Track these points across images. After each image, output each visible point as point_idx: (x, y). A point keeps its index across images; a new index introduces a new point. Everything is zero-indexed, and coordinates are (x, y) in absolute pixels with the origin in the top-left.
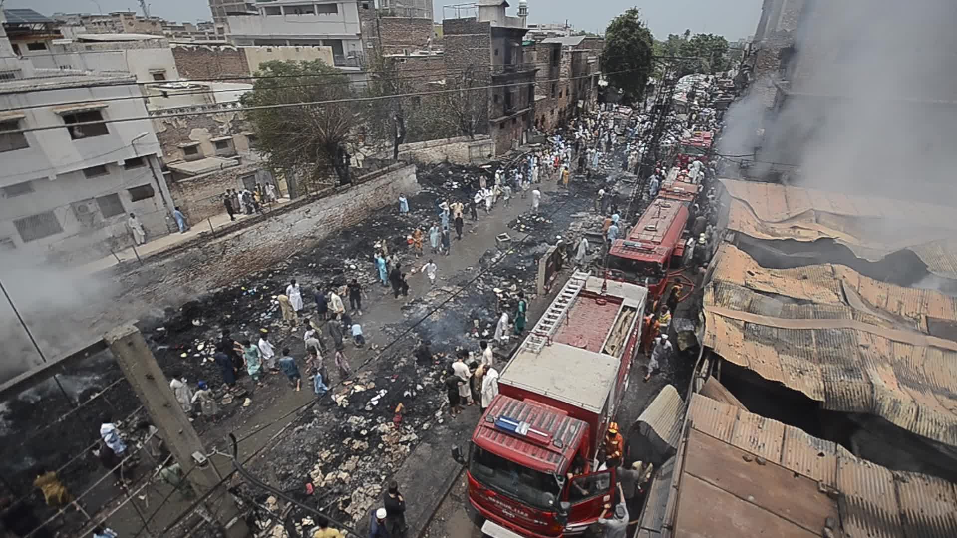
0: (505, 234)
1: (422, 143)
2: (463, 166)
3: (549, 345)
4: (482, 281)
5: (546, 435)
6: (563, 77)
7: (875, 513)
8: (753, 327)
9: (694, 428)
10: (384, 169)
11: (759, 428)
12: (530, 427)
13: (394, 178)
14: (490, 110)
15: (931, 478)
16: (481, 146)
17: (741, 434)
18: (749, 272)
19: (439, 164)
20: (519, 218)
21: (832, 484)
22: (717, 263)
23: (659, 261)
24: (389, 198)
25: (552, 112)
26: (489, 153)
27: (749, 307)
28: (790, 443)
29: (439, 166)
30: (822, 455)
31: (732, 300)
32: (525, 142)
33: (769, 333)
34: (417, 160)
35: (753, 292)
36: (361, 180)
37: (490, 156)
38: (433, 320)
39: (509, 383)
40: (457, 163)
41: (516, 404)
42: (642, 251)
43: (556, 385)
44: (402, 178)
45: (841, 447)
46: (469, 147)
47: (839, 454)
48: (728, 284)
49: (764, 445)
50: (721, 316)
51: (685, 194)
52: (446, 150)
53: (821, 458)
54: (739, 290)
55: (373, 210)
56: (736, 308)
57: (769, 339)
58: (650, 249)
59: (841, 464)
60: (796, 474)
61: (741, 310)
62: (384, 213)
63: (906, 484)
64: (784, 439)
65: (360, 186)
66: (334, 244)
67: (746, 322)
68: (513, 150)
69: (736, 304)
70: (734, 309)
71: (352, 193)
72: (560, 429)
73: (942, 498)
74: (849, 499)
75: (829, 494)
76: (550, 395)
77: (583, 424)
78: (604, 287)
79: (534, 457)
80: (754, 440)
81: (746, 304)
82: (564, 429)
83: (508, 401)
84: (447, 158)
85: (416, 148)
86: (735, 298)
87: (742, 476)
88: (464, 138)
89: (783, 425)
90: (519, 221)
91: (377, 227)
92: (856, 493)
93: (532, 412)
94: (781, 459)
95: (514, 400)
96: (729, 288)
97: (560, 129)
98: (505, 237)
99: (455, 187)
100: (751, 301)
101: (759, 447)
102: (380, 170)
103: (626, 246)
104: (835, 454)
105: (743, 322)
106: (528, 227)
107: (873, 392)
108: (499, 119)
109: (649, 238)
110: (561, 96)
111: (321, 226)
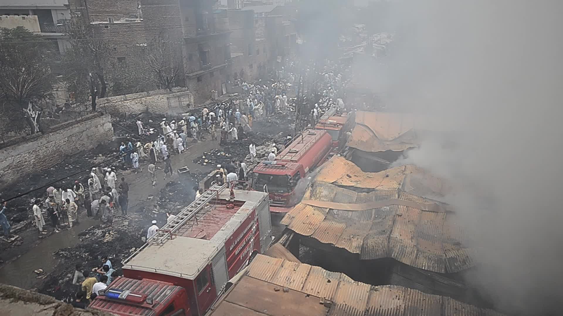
0: (186, 167)
1: (123, 96)
2: (164, 115)
3: (172, 239)
4: (158, 207)
5: (141, 296)
6: (258, 38)
7: (351, 311)
8: (335, 212)
9: (248, 276)
10: (78, 119)
11: (294, 270)
12: (130, 293)
13: (87, 126)
14: (185, 66)
15: (395, 286)
16: (179, 97)
17: (281, 276)
18: (347, 175)
19: (140, 114)
20: (205, 155)
21: (331, 299)
22: (321, 170)
23: (289, 174)
24: (83, 144)
25: (251, 66)
26: (188, 103)
27: (334, 198)
28: (311, 277)
29: (140, 116)
30: (329, 281)
31: (323, 194)
32: (224, 93)
33: (347, 215)
34: (118, 111)
35: (337, 187)
36: (53, 129)
37: (188, 105)
38: (105, 241)
39: (129, 268)
40: (158, 113)
41: (131, 282)
42: (279, 168)
43: (166, 265)
44: (97, 127)
45: (345, 275)
46: (168, 98)
47: (341, 280)
48: (321, 183)
49: (294, 281)
50: (313, 206)
51: (335, 125)
52: (145, 102)
53: (329, 283)
54: (328, 186)
55: (67, 156)
56: (325, 199)
57: (344, 219)
58: (283, 166)
59: (341, 286)
60: (308, 295)
61: (329, 201)
62: (78, 158)
63: (378, 292)
64: (308, 275)
65: (51, 134)
66: (23, 187)
67: (330, 209)
68: (212, 100)
69: (326, 196)
70: (323, 201)
71: (44, 141)
72: (159, 293)
73: (398, 298)
74: (338, 306)
75: (326, 305)
76: (159, 272)
77: (177, 288)
78: (232, 194)
79: (130, 314)
80: (289, 279)
81: (332, 196)
82: (161, 293)
83: (125, 280)
84: (147, 109)
85: (116, 100)
86: (325, 192)
87: (267, 299)
88: (162, 91)
89: (311, 266)
90: (204, 157)
91: (70, 170)
92: (344, 302)
93: (141, 285)
94: (303, 288)
95: (130, 280)
96: (321, 185)
97: (260, 80)
98: (185, 169)
99: (152, 132)
100: (336, 194)
101: (290, 283)
102: (74, 120)
103: (266, 165)
104: (339, 279)
105: (328, 209)
106: (210, 161)
107: (389, 242)
108: (195, 74)
109: (290, 158)
110: (258, 53)
111: (9, 171)
